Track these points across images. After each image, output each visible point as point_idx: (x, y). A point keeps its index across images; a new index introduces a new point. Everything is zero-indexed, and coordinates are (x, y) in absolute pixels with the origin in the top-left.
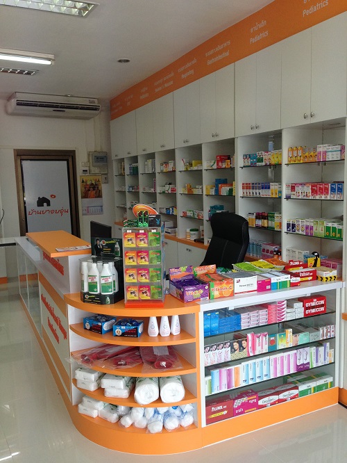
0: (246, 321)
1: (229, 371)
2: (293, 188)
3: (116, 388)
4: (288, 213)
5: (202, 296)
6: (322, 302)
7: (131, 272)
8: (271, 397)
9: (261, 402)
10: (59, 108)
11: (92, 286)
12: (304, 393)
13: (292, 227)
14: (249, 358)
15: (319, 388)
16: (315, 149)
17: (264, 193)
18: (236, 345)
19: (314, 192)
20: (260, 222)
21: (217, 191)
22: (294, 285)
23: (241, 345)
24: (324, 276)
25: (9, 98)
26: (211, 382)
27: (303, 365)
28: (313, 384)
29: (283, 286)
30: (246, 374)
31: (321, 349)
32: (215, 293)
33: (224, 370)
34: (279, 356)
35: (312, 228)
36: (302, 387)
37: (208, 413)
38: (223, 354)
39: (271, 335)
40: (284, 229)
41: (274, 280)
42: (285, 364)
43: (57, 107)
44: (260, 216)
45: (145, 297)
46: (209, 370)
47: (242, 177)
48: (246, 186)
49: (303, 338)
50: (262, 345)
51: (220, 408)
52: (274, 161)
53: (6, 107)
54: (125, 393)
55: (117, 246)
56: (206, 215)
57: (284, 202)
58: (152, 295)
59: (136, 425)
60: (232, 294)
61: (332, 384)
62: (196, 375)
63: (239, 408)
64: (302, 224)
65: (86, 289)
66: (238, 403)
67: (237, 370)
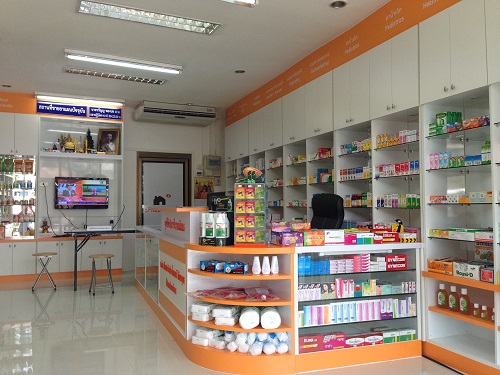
0: (335, 267)
1: (319, 310)
2: (381, 169)
3: (224, 317)
4: (378, 191)
5: (298, 242)
6: (403, 259)
7: (240, 219)
8: (357, 339)
9: (347, 342)
10: (180, 115)
11: (209, 232)
12: (388, 340)
13: (381, 202)
14: (337, 300)
15: (403, 338)
16: (398, 135)
17: (358, 176)
18: (326, 287)
19: (397, 170)
20: (355, 203)
21: (319, 179)
22: (376, 242)
23: (330, 287)
24: (405, 238)
25: (137, 107)
26: (304, 316)
27: (386, 314)
28: (397, 334)
29: (367, 241)
30: (333, 314)
31: (404, 302)
32: (308, 240)
33: (315, 307)
34: (364, 302)
35: (397, 201)
36: (387, 335)
37: (301, 343)
38: (314, 293)
39: (356, 283)
40: (375, 205)
41: (359, 236)
42: (369, 312)
43: (178, 114)
44: (355, 198)
45: (251, 240)
46: (302, 305)
47: (339, 164)
48: (344, 172)
49: (386, 289)
50: (349, 290)
51: (311, 340)
52: (365, 149)
53: (133, 114)
54: (231, 322)
55: (230, 202)
56: (309, 203)
57: (374, 180)
58: (257, 239)
59: (240, 350)
60: (323, 244)
61: (415, 336)
62: (291, 307)
63: (328, 343)
64: (389, 199)
65: (204, 235)
66: (327, 339)
67: (327, 310)
